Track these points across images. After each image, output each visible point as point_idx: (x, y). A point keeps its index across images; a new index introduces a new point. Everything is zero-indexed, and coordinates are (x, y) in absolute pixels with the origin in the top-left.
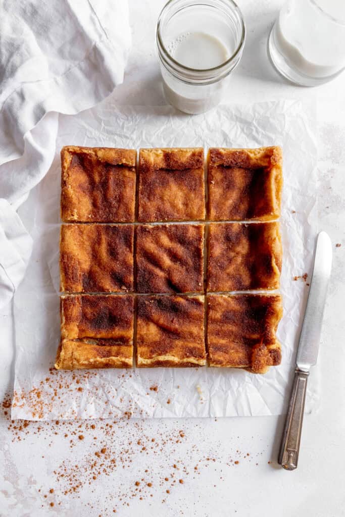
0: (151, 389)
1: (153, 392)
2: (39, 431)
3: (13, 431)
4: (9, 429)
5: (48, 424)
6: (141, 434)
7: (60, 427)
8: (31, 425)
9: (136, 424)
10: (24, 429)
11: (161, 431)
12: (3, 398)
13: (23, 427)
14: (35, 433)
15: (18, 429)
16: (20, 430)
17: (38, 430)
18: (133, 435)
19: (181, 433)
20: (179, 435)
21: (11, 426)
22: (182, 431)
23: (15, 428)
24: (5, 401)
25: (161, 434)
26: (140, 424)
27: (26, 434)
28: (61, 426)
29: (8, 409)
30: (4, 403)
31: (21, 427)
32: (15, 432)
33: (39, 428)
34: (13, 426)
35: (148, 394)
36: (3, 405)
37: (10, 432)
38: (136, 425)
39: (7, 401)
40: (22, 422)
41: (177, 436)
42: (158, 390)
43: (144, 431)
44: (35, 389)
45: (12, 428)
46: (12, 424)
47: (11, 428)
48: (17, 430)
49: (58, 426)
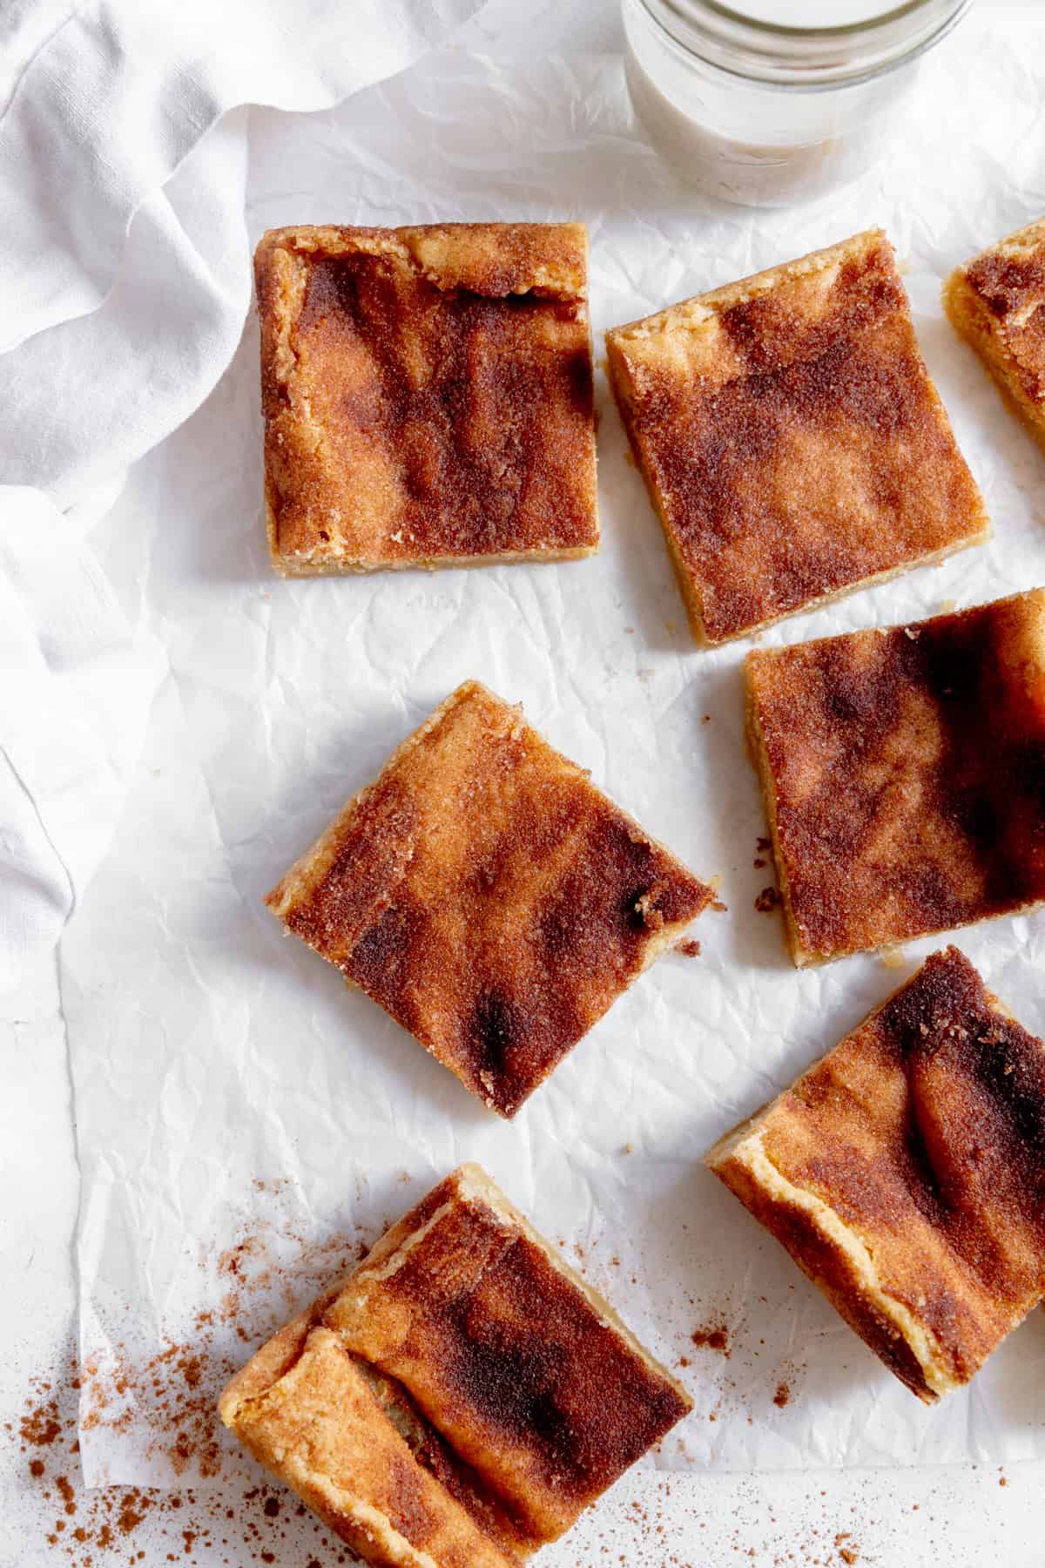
0: (698, 1339)
1: (707, 1353)
2: (188, 1549)
3: (69, 1550)
4: (52, 1539)
5: (230, 1514)
6: (659, 1553)
7: (284, 1528)
8: (153, 1520)
9: (635, 1505)
10: (120, 1540)
11: (751, 1537)
12: (22, 1400)
13: (115, 1530)
14: (170, 1557)
15: (95, 1539)
16: (101, 1544)
17: (184, 1542)
18: (622, 1558)
19: (844, 1545)
20: (836, 1553)
21: (60, 1526)
22: (846, 1536)
23: (80, 1535)
24: (30, 1414)
25: (751, 1553)
26: (650, 1506)
27: (132, 1561)
28: (287, 1520)
29: (45, 1448)
30: (24, 1420)
31: (105, 1531)
32: (80, 1553)
33: (189, 1536)
34: (70, 1528)
35: (684, 1363)
36: (24, 1433)
37: (57, 1554)
38: (633, 1513)
39: (39, 1413)
40: (110, 1506)
41: (823, 1559)
42: (729, 1345)
43: (671, 1539)
44: (174, 1351)
45: (65, 1537)
46: (66, 1518)
47: (60, 1535)
48: (91, 1547)
49: (277, 1520)
